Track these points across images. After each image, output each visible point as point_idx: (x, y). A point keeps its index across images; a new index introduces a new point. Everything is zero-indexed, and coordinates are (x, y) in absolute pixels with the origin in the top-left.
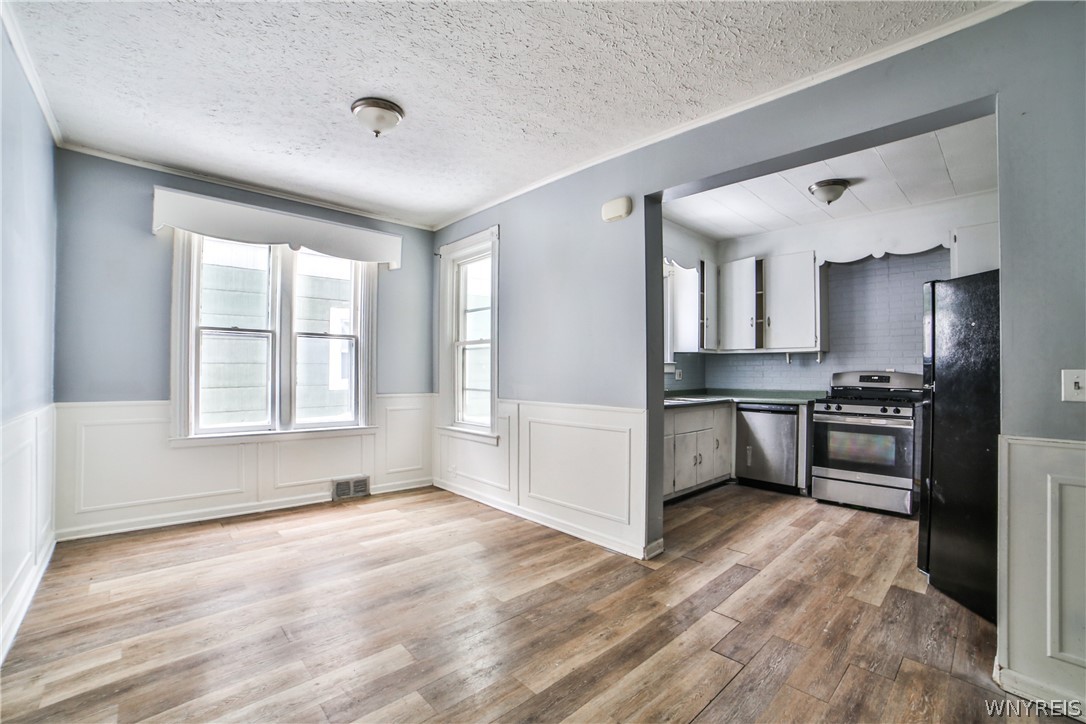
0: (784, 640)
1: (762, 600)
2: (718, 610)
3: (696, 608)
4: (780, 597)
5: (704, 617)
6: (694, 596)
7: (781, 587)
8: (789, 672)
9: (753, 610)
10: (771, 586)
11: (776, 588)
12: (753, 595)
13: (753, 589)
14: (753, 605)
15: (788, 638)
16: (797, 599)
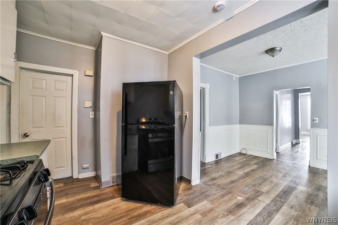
0: (243, 194)
1: (248, 207)
2: (266, 204)
3: (274, 205)
4: (241, 207)
5: (270, 202)
6: (277, 211)
7: (239, 212)
8: (244, 187)
9: (252, 203)
10: (243, 214)
11: (241, 212)
12: (252, 209)
13: (252, 212)
14: (252, 205)
15: (242, 194)
16: (234, 206)
